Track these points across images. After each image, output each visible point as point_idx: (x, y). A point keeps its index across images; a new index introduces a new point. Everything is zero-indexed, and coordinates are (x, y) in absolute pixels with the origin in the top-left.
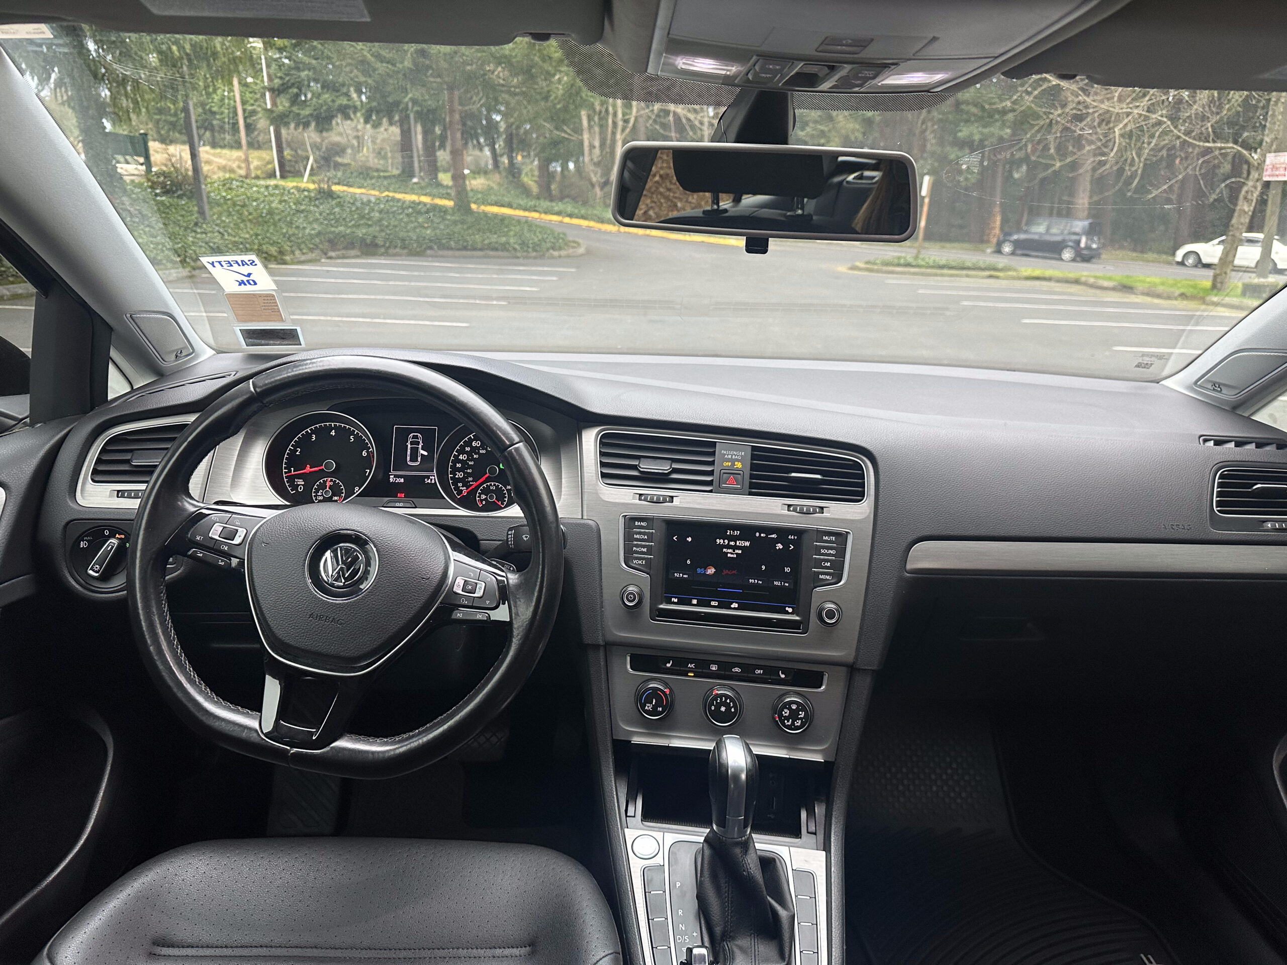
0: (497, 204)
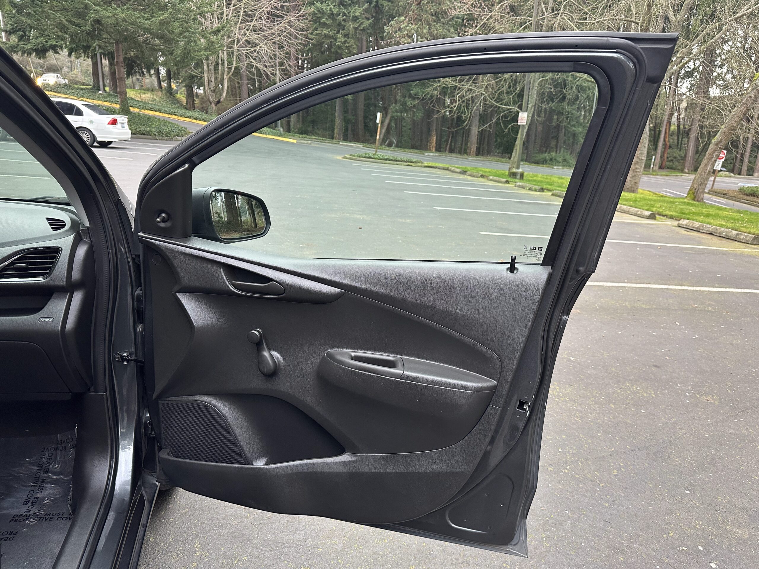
0: (151, 109)
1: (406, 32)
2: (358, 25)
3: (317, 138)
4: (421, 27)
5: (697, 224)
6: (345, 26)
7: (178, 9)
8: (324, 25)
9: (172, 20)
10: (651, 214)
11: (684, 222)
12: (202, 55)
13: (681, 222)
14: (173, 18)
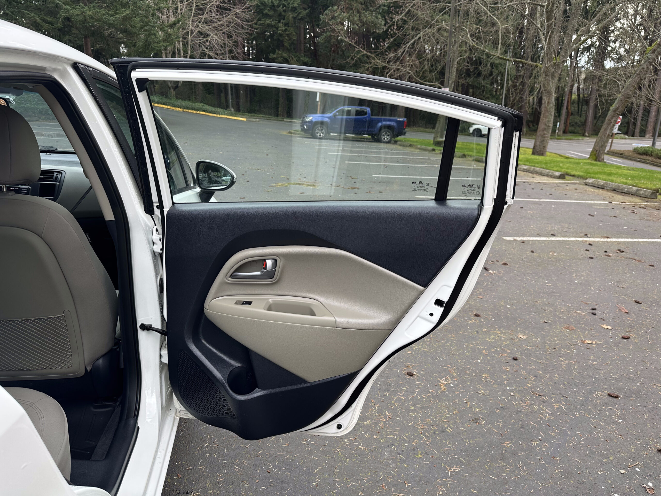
1: (339, 20)
2: (296, 14)
3: (264, 116)
4: (352, 15)
5: (601, 182)
6: (285, 16)
7: (139, 6)
8: (267, 16)
9: (134, 16)
10: (561, 174)
11: (590, 181)
12: (161, 46)
13: (587, 181)
14: (134, 14)
